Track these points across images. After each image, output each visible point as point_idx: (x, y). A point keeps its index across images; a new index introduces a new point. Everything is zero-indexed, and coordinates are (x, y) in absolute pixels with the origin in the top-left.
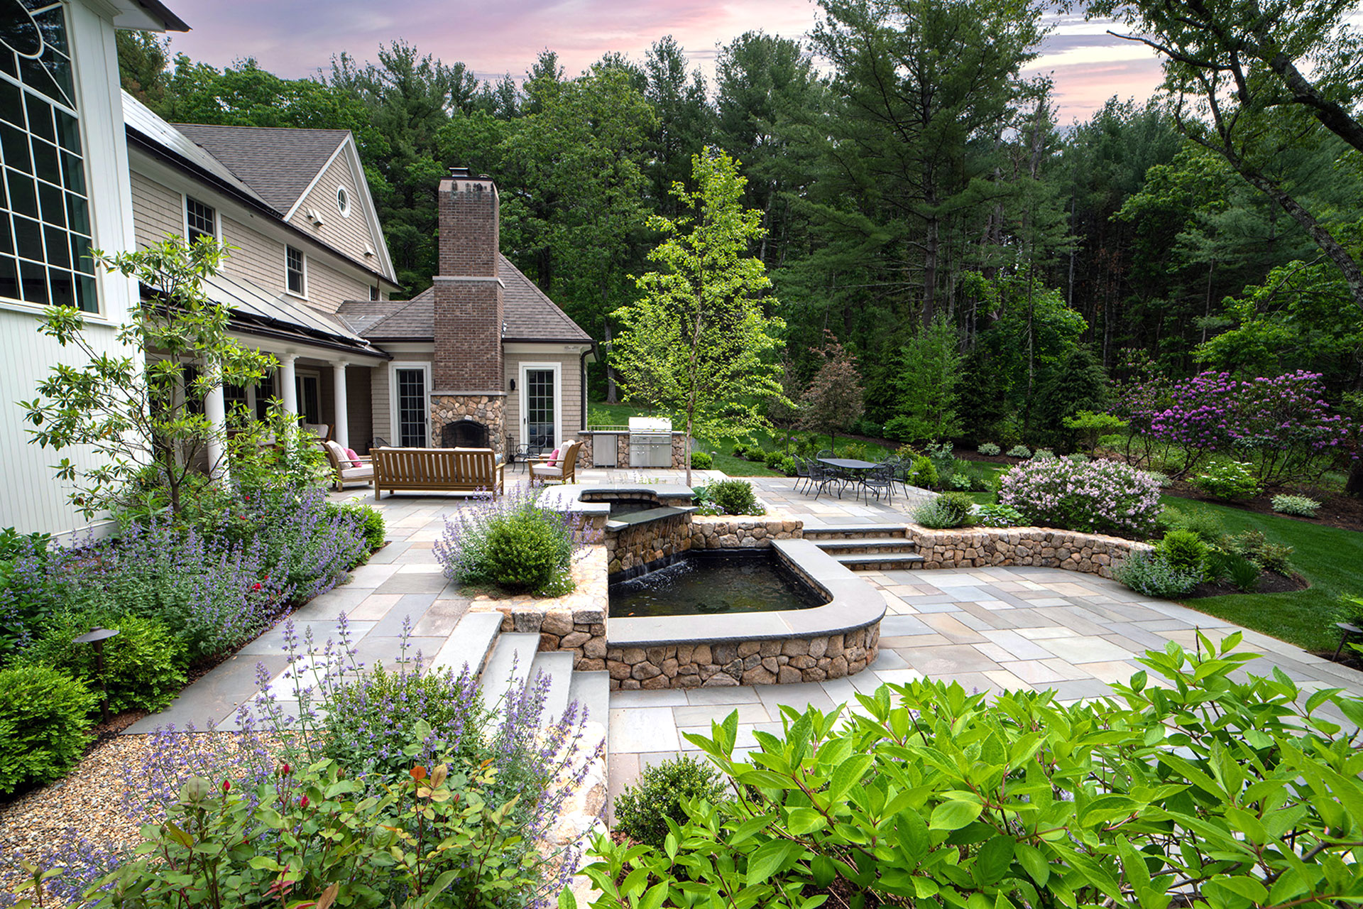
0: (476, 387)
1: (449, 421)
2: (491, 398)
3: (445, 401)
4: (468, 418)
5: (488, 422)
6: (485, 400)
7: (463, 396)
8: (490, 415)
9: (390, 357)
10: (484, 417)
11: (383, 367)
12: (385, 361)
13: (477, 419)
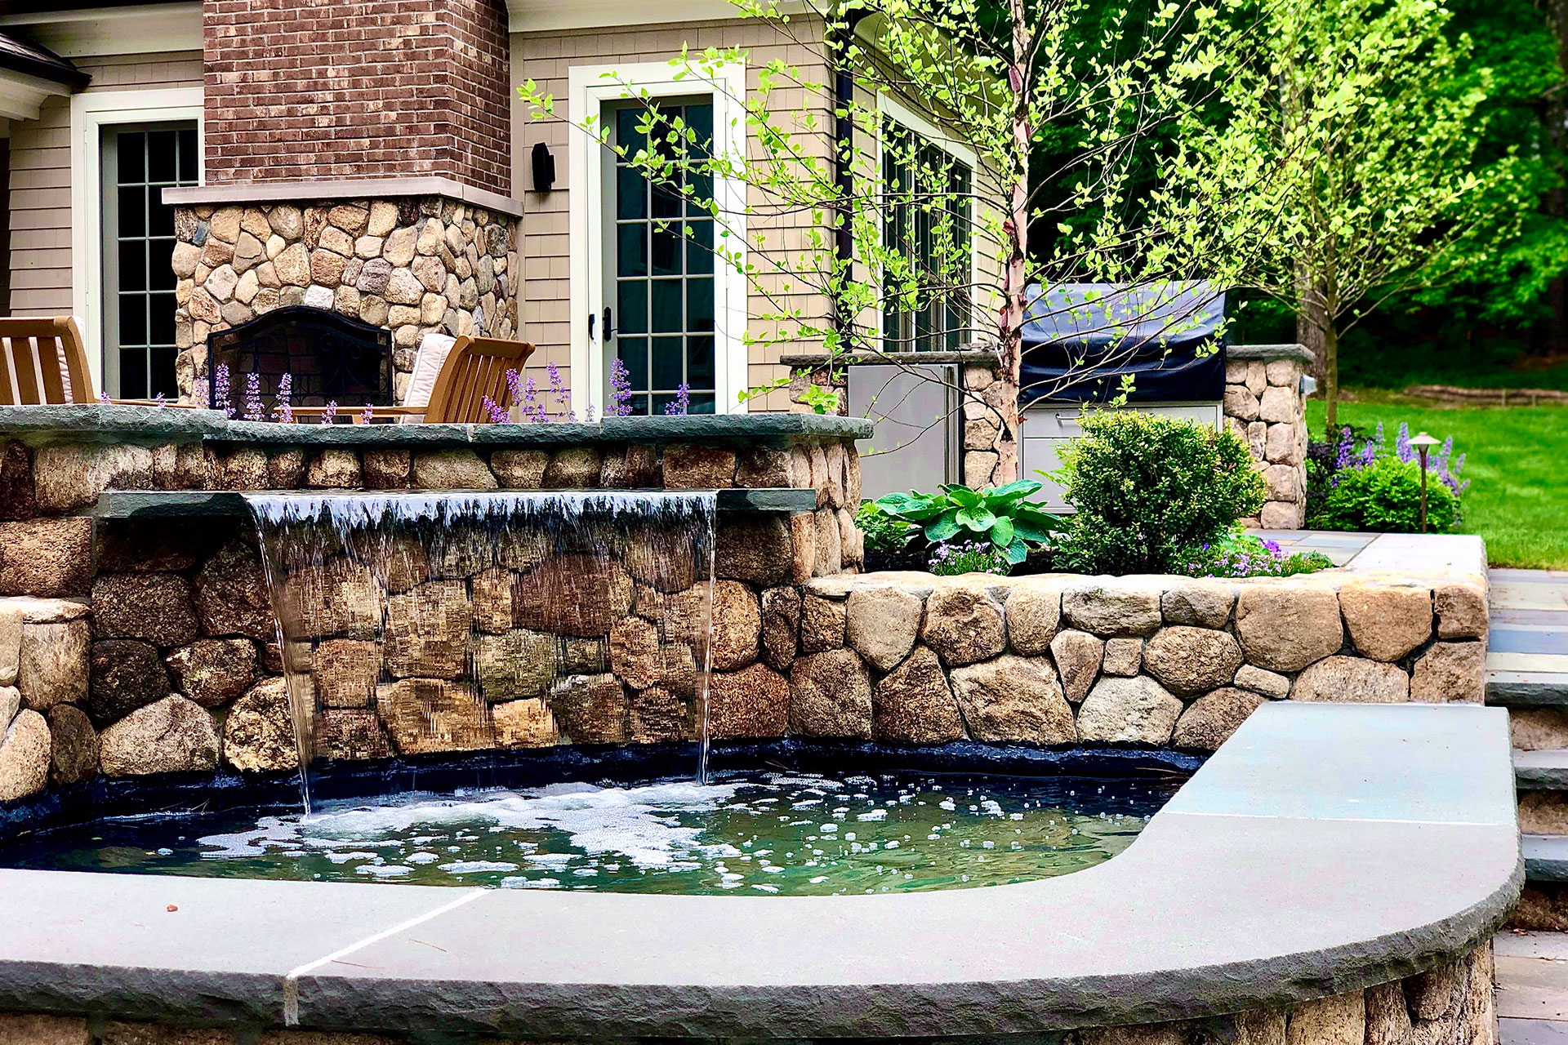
0: (361, 165)
1: (240, 315)
2: (411, 209)
3: (225, 224)
4: (317, 298)
5: (396, 314)
6: (385, 216)
7: (301, 205)
8: (404, 283)
9: (76, 78)
10: (375, 292)
11: (53, 113)
12: (59, 90)
13: (349, 300)
